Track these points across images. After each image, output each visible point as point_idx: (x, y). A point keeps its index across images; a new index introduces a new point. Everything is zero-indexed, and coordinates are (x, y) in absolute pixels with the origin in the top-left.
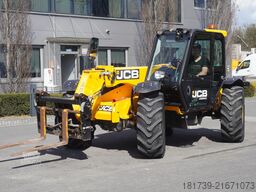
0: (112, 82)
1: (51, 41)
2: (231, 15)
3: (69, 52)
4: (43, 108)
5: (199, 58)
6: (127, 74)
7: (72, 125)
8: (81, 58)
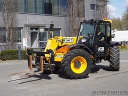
0: (62, 44)
1: (26, 26)
2: (107, 13)
3: (34, 30)
4: (31, 56)
5: (100, 33)
6: (68, 40)
7: (45, 63)
8: (40, 33)
